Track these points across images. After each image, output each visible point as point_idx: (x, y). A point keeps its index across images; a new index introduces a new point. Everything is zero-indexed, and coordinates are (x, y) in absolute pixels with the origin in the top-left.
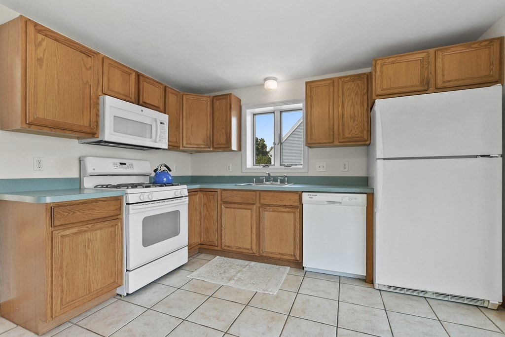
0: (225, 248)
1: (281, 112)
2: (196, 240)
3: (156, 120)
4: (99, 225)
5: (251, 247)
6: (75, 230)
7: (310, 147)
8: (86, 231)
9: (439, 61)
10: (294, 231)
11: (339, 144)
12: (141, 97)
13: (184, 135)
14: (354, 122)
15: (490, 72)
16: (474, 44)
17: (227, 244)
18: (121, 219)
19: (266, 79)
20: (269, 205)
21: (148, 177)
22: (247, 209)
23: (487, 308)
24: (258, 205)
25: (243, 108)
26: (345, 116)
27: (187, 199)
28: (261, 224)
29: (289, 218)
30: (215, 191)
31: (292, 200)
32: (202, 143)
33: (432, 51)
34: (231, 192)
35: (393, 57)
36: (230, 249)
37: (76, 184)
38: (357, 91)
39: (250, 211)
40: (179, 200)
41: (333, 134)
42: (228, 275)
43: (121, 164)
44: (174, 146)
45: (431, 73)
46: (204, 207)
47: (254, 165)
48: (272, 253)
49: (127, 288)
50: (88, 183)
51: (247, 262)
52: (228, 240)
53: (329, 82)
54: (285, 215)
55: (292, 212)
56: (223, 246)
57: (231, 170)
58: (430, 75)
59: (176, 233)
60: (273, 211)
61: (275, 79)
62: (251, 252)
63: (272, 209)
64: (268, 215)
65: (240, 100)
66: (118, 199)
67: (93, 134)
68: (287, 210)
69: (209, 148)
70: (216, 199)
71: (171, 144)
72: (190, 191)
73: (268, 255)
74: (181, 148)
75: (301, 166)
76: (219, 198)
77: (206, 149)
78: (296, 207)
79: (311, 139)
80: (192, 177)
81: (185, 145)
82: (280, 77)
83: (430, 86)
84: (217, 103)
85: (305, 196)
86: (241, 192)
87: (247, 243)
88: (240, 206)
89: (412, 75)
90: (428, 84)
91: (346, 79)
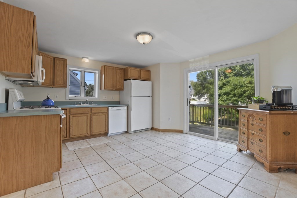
1: (85, 72)
5: (87, 132)
9: (141, 72)
14: (120, 83)
17: (73, 135)
19: (83, 58)
20: (95, 113)
22: (85, 116)
24: (90, 113)
28: (92, 121)
29: (103, 117)
30: (65, 109)
34: (76, 109)
35: (133, 68)
36: (75, 136)
41: (113, 86)
52: (74, 132)
53: (112, 68)
55: (105, 115)
56: (71, 136)
57: (58, 98)
60: (97, 115)
62: (87, 134)
64: (95, 118)
68: (102, 114)
73: (95, 133)
76: (68, 112)
78: (106, 113)
79: (106, 87)
82: (90, 58)
84: (57, 62)
85: (110, 108)
87: (84, 131)
88: (81, 115)
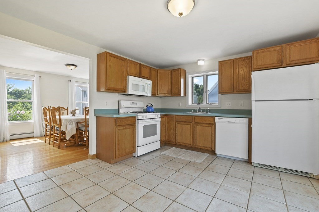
0: (177, 143)
1: (207, 76)
2: (164, 139)
3: (147, 84)
4: (129, 127)
5: (190, 143)
6: (122, 128)
7: (222, 94)
8: (125, 129)
9: (288, 50)
10: (211, 135)
11: (236, 93)
12: (141, 74)
13: (158, 89)
14: (244, 81)
15: (317, 55)
16: (308, 41)
17: (178, 141)
18: (136, 125)
19: (198, 60)
20: (199, 123)
21: (142, 109)
22: (188, 125)
23: (313, 178)
24: (193, 123)
25: (187, 75)
26: (240, 79)
27: (160, 119)
28: (195, 132)
29: (208, 129)
30: (173, 116)
31: (210, 121)
32: (166, 93)
33: (284, 45)
34: (180, 116)
35: (263, 49)
36: (180, 144)
37: (117, 111)
38: (246, 65)
39: (189, 126)
40: (157, 119)
41: (233, 88)
42: (179, 154)
43: (133, 103)
44: (154, 95)
45: (284, 57)
46: (167, 123)
47: (192, 103)
48: (200, 146)
49: (137, 154)
50: (122, 111)
51: (188, 151)
52: (179, 139)
53: (231, 61)
54: (207, 128)
55: (210, 127)
56: (176, 142)
57: (180, 106)
58: (283, 58)
59: (155, 134)
61: (203, 60)
62: (189, 145)
63: (200, 125)
64: (198, 128)
65: (185, 71)
66: (135, 117)
67: (125, 91)
68: (207, 125)
69: (170, 95)
70: (173, 119)
71: (153, 94)
72: (161, 115)
73: (198, 147)
74: (157, 95)
75: (217, 104)
76: (175, 119)
77: (168, 96)
78: (212, 124)
79: (221, 90)
80: (161, 109)
81: (158, 94)
82: (206, 59)
83: (283, 63)
84: (174, 73)
85: (217, 119)
86: (185, 117)
87: (188, 141)
88: (185, 123)
89: (273, 58)
90: (282, 62)
91: (240, 60)
